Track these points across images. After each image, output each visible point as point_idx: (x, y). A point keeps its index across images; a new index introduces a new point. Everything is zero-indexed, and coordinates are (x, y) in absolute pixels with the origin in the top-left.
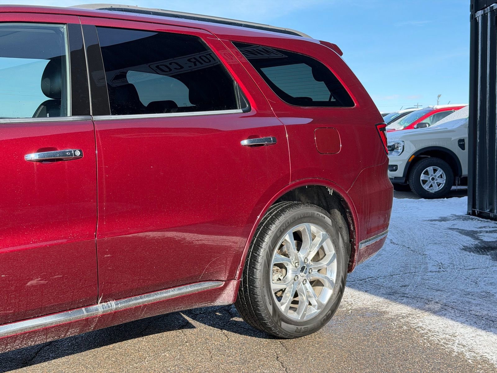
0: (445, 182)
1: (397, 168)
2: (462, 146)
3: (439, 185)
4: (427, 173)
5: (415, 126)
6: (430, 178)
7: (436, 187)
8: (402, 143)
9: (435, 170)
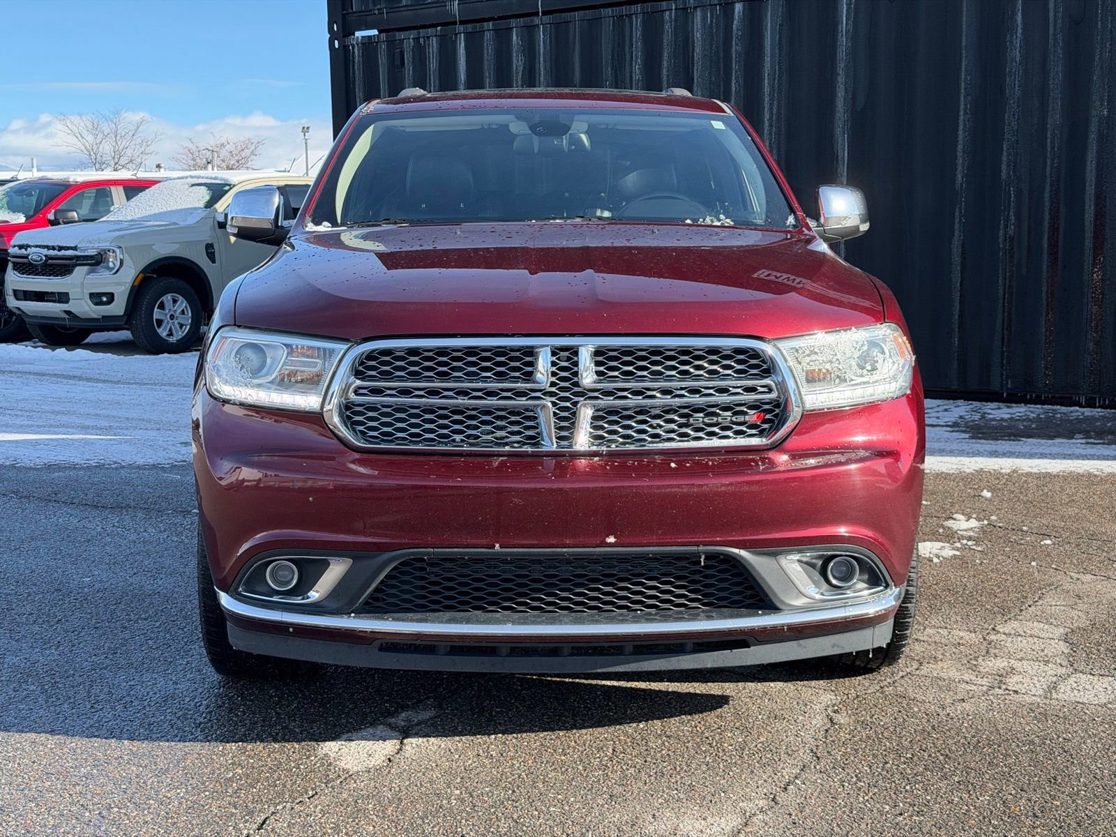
0: (189, 321)
1: (111, 297)
2: (211, 256)
3: (181, 327)
4: (162, 306)
5: (51, 216)
6: (168, 316)
7: (177, 332)
8: (118, 251)
9: (175, 301)
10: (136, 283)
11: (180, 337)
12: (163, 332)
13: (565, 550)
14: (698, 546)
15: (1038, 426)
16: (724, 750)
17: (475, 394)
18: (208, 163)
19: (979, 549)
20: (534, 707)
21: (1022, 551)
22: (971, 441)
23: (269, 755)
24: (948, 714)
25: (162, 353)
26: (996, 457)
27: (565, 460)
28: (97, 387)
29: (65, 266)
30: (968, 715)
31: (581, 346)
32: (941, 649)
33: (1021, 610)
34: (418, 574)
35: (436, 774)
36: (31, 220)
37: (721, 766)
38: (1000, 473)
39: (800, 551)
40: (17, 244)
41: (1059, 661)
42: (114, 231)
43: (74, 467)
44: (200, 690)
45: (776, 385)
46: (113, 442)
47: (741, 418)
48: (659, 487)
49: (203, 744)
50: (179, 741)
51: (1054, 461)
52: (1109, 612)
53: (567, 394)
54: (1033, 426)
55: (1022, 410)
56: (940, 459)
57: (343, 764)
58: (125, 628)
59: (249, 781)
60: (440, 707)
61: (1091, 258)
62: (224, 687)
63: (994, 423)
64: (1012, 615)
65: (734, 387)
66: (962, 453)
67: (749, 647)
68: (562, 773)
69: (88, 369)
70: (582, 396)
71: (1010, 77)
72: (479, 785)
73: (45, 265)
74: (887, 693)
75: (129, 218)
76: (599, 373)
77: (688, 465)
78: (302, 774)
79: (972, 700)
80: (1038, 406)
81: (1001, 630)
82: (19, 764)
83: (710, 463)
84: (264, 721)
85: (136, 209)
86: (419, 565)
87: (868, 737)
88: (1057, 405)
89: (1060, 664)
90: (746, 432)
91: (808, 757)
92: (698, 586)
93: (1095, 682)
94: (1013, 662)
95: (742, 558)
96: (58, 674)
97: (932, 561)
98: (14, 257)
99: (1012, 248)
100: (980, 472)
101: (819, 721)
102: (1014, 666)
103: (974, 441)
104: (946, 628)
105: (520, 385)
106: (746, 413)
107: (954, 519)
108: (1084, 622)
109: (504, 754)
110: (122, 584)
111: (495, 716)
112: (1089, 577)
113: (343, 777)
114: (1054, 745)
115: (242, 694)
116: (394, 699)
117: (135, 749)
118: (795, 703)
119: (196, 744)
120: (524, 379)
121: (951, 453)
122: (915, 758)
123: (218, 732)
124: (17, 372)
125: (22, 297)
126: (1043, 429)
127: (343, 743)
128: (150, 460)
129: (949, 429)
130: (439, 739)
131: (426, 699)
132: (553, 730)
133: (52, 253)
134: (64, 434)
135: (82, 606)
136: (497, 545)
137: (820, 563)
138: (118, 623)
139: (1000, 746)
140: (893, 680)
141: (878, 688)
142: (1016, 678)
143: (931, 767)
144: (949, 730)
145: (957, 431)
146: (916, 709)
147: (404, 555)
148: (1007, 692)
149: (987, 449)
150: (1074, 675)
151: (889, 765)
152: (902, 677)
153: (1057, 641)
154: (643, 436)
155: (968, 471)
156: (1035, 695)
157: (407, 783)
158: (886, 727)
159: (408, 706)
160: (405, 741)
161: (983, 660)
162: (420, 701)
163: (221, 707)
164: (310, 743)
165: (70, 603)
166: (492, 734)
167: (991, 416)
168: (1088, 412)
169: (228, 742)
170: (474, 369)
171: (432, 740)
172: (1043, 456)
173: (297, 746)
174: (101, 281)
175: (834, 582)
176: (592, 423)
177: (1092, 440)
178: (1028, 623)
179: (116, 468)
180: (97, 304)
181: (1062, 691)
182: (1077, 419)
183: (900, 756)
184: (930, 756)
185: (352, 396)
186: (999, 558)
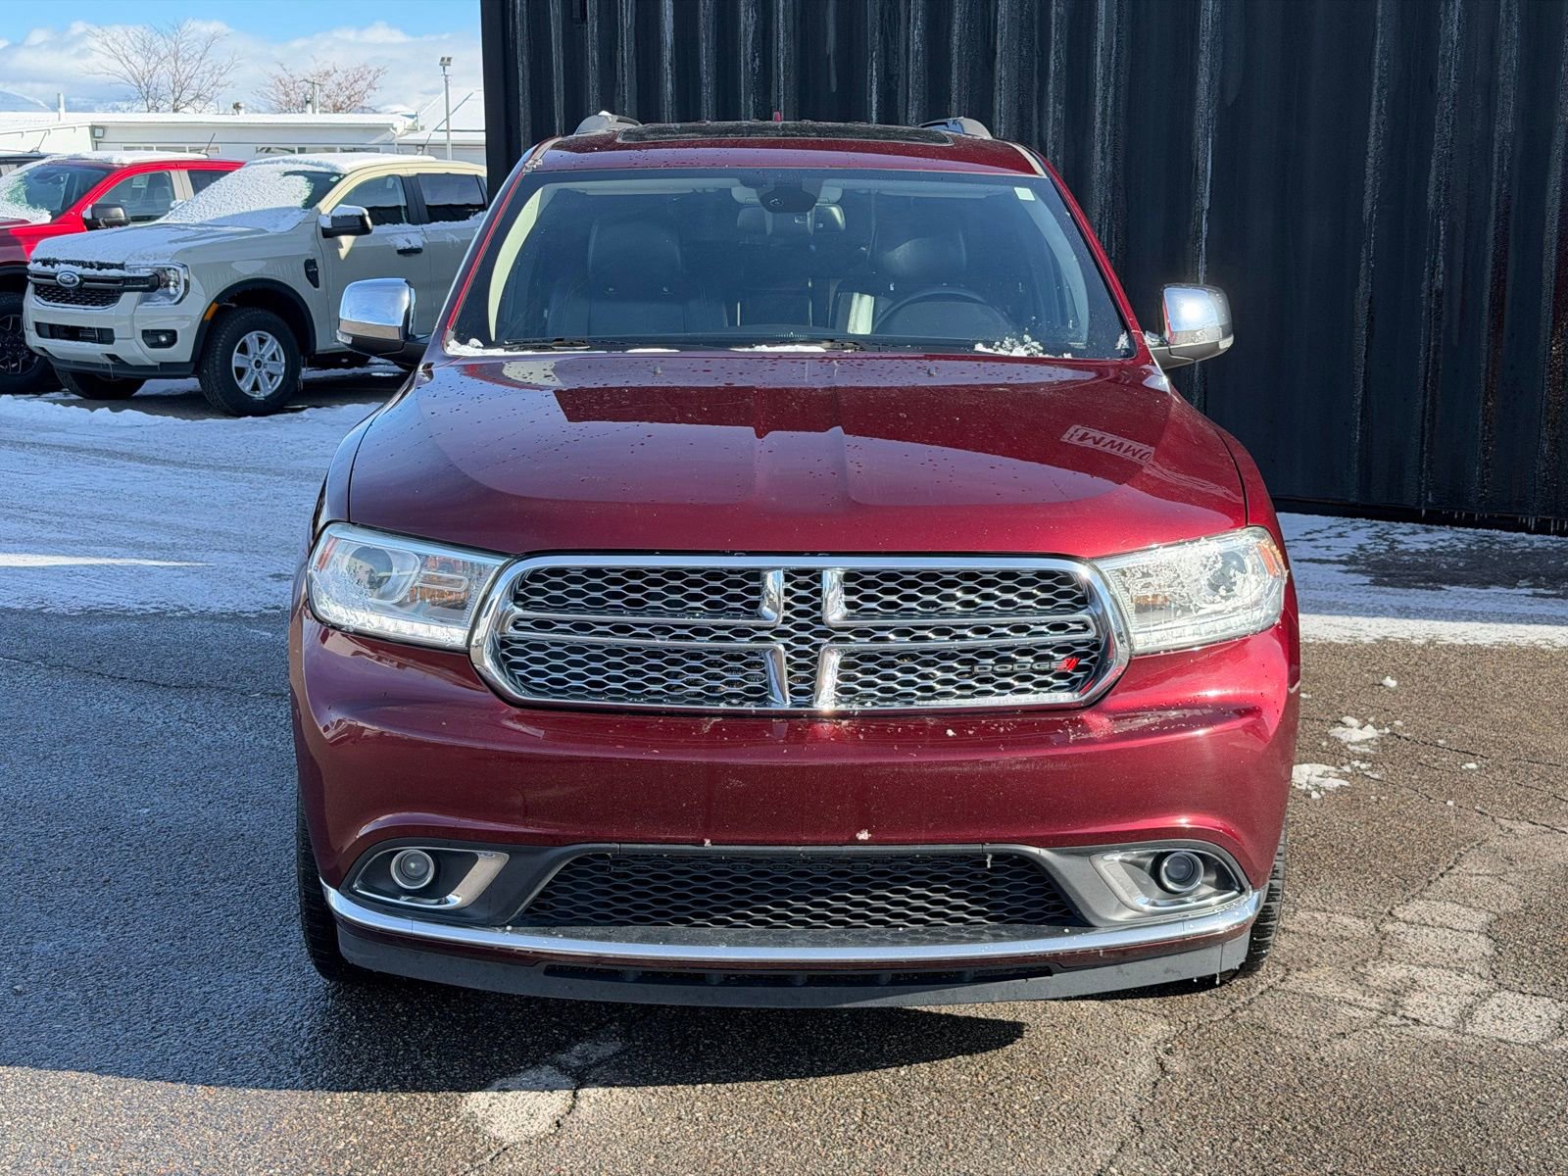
0: (283, 369)
1: (172, 337)
2: (313, 278)
3: (271, 378)
4: (244, 350)
5: (87, 214)
6: (253, 363)
7: (265, 385)
8: (181, 270)
9: (262, 341)
10: (208, 317)
11: (268, 393)
12: (245, 385)
13: (800, 849)
14: (983, 844)
15: (1467, 564)
16: (1013, 1116)
17: (678, 632)
18: (307, 102)
19: (1377, 776)
20: (757, 1037)
21: (1435, 781)
22: (1372, 588)
23: (395, 1113)
24: (1322, 1059)
25: (246, 416)
26: (1407, 617)
27: (802, 723)
28: (153, 471)
29: (108, 291)
30: (1349, 1060)
31: (826, 569)
32: (1316, 947)
33: (1430, 882)
34: (598, 875)
35: (621, 1150)
36: (58, 220)
37: (1010, 1142)
38: (1411, 646)
39: (1122, 849)
40: (39, 258)
41: (1477, 970)
42: (176, 241)
43: (123, 615)
44: (300, 1002)
45: (1094, 621)
46: (177, 573)
47: (1045, 666)
48: (930, 765)
49: (305, 1093)
50: (272, 1087)
51: (1487, 625)
52: (1550, 887)
53: (806, 634)
54: (1461, 564)
55: (1446, 536)
56: (1328, 619)
57: (494, 1131)
58: (197, 894)
59: (367, 1156)
60: (627, 1036)
61: (1550, 323)
62: (333, 997)
63: (1406, 558)
64: (1417, 889)
65: (1035, 624)
66: (1359, 610)
67: (1051, 975)
68: (793, 1151)
69: (142, 441)
70: (827, 637)
71: (1444, 63)
72: (680, 1168)
73: (80, 289)
74: (1239, 1021)
75: (198, 220)
76: (850, 605)
77: (971, 732)
78: (439, 1147)
79: (1356, 1035)
80: (1469, 530)
81: (1401, 916)
82: (54, 1123)
83: (1002, 729)
84: (387, 1055)
85: (207, 208)
86: (600, 863)
87: (1213, 1097)
88: (1496, 528)
89: (1479, 974)
90: (1052, 683)
91: (1128, 1129)
92: (982, 895)
93: (1526, 1005)
94: (1415, 969)
95: (1042, 858)
96: (105, 973)
97: (1310, 796)
98: (36, 276)
99: (1440, 306)
100: (1383, 642)
101: (1145, 1068)
102: (1416, 977)
103: (1377, 588)
104: (1325, 911)
105: (742, 622)
106: (1052, 658)
107: (1344, 724)
108: (1513, 904)
109: (714, 1118)
110: (193, 819)
111: (702, 1053)
112: (1524, 828)
113: (495, 1152)
114: (1464, 1113)
115: (358, 1010)
116: (565, 1021)
117: (211, 1100)
118: (1113, 1037)
119: (293, 1093)
120: (746, 612)
121: (1344, 609)
122: (1275, 1133)
123: (325, 1074)
124: (41, 445)
125: (48, 334)
126: (1472, 569)
127: (496, 1094)
128: (228, 605)
129: (1343, 567)
130: (626, 1089)
131: (607, 1022)
132: (781, 1077)
133: (88, 272)
134: (109, 557)
135: (138, 855)
136: (708, 841)
137: (1150, 861)
138: (187, 887)
139: (1390, 1114)
140: (1248, 997)
141: (1228, 1011)
142: (1417, 998)
143: (1294, 1148)
144: (1322, 1086)
145: (1354, 572)
146: (1278, 1050)
147: (581, 850)
148: (1404, 1021)
149: (1395, 603)
150: (1497, 994)
151: (1238, 1144)
152: (1262, 993)
153: (1476, 935)
154: (911, 690)
155: (1366, 640)
156: (1442, 1028)
157: (582, 1163)
158: (1236, 1078)
159: (584, 1034)
160: (581, 1093)
161: (1374, 965)
162: (601, 1026)
163: (328, 1031)
164: (449, 1094)
165: (121, 851)
166: (699, 1083)
167: (1402, 547)
168: (1538, 541)
169: (338, 1091)
170: (678, 597)
171: (616, 1091)
172: (1472, 616)
173: (432, 1099)
174: (159, 313)
175: (1170, 885)
176: (839, 672)
177: (1541, 591)
178: (1438, 904)
179: (182, 618)
180: (153, 346)
181: (1479, 1020)
182: (1521, 553)
183: (1254, 1129)
184: (1294, 1128)
185: (510, 631)
186: (1403, 791)
